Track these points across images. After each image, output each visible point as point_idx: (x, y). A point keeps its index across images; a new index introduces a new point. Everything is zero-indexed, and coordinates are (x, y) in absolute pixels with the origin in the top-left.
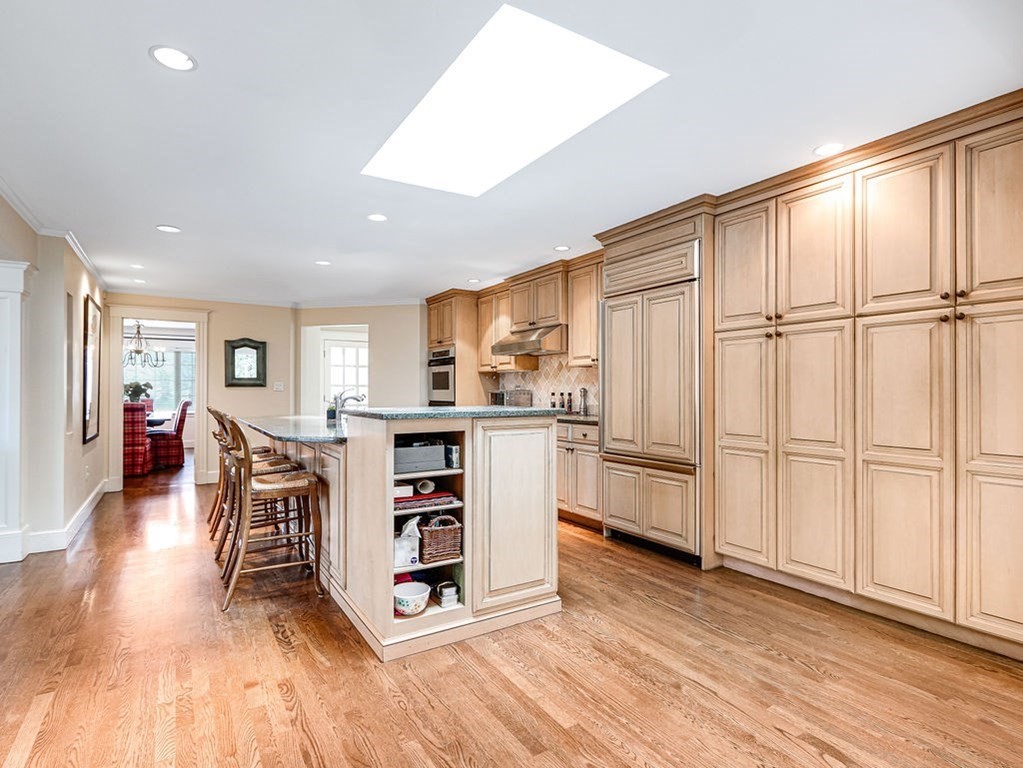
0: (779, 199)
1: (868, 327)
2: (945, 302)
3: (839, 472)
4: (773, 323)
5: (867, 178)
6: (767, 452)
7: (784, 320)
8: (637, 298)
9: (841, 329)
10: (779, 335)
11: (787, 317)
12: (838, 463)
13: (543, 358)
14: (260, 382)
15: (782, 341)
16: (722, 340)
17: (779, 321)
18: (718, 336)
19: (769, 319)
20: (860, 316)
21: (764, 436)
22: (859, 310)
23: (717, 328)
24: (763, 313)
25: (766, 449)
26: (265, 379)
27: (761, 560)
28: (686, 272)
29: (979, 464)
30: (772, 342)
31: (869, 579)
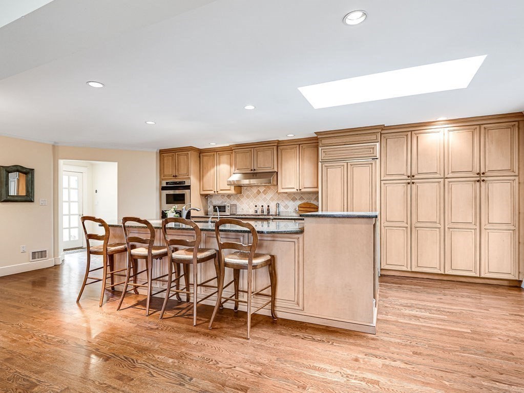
0: (413, 132)
1: (449, 182)
2: (477, 176)
3: (438, 233)
4: (410, 178)
5: (449, 131)
6: (407, 227)
7: (415, 178)
8: (344, 164)
9: (439, 182)
10: (413, 183)
11: (416, 177)
12: (438, 230)
13: (245, 188)
14: (28, 198)
15: (414, 186)
16: (384, 184)
17: (412, 178)
18: (382, 182)
19: (409, 177)
20: (446, 178)
21: (405, 221)
22: (446, 176)
23: (382, 179)
24: (405, 174)
25: (406, 226)
26: (33, 196)
27: (404, 269)
28: (373, 155)
29: (488, 226)
30: (409, 186)
31: (450, 267)
